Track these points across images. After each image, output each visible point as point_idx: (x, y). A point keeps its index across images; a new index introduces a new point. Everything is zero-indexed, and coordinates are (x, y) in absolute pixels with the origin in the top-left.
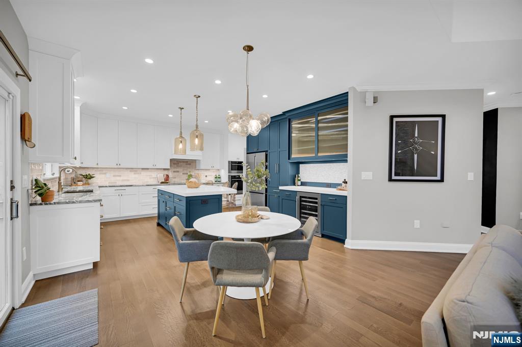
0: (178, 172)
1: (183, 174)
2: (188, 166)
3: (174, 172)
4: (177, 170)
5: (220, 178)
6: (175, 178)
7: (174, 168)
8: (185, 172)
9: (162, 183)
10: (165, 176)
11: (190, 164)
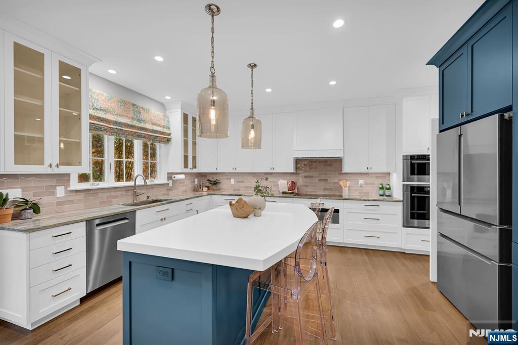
0: (311, 177)
1: (320, 180)
2: (328, 168)
3: (306, 177)
4: (311, 174)
5: (389, 189)
6: (307, 186)
7: (305, 171)
8: (323, 177)
9: (284, 193)
10: (290, 183)
11: (331, 165)
